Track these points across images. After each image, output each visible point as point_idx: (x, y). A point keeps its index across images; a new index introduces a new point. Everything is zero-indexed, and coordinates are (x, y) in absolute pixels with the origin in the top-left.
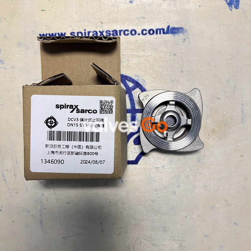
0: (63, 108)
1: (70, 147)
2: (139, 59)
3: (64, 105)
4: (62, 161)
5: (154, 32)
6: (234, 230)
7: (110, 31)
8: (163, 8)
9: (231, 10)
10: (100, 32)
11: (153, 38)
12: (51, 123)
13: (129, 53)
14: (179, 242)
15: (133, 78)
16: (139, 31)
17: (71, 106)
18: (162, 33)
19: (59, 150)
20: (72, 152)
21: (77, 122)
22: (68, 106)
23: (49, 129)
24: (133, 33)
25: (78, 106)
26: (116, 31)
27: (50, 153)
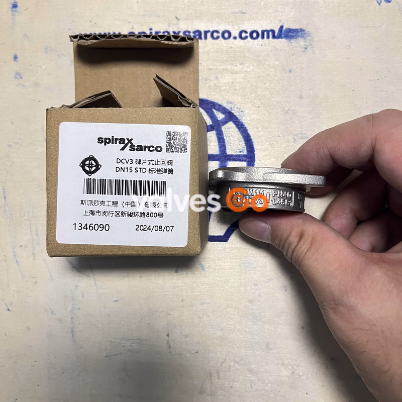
0: (109, 143)
1: (120, 204)
2: (234, 76)
3: (111, 138)
4: (107, 227)
5: (258, 35)
7: (189, 32)
10: (174, 32)
11: (257, 44)
12: (90, 166)
13: (218, 67)
14: (290, 367)
15: (225, 105)
16: (235, 33)
17: (122, 141)
18: (271, 36)
19: (102, 208)
20: (122, 212)
21: (131, 166)
22: (118, 139)
23: (87, 176)
24: (226, 35)
25: (132, 139)
26: (200, 32)
27: (88, 214)
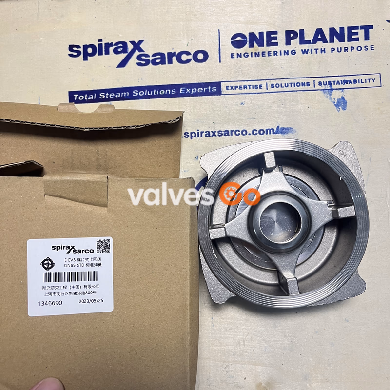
5: (264, 132)
6: (345, 327)
7: (222, 131)
8: (273, 109)
9: (339, 111)
10: (212, 132)
11: (263, 138)
14: (290, 338)
16: (250, 131)
18: (272, 132)
24: (244, 133)
26: (228, 131)
